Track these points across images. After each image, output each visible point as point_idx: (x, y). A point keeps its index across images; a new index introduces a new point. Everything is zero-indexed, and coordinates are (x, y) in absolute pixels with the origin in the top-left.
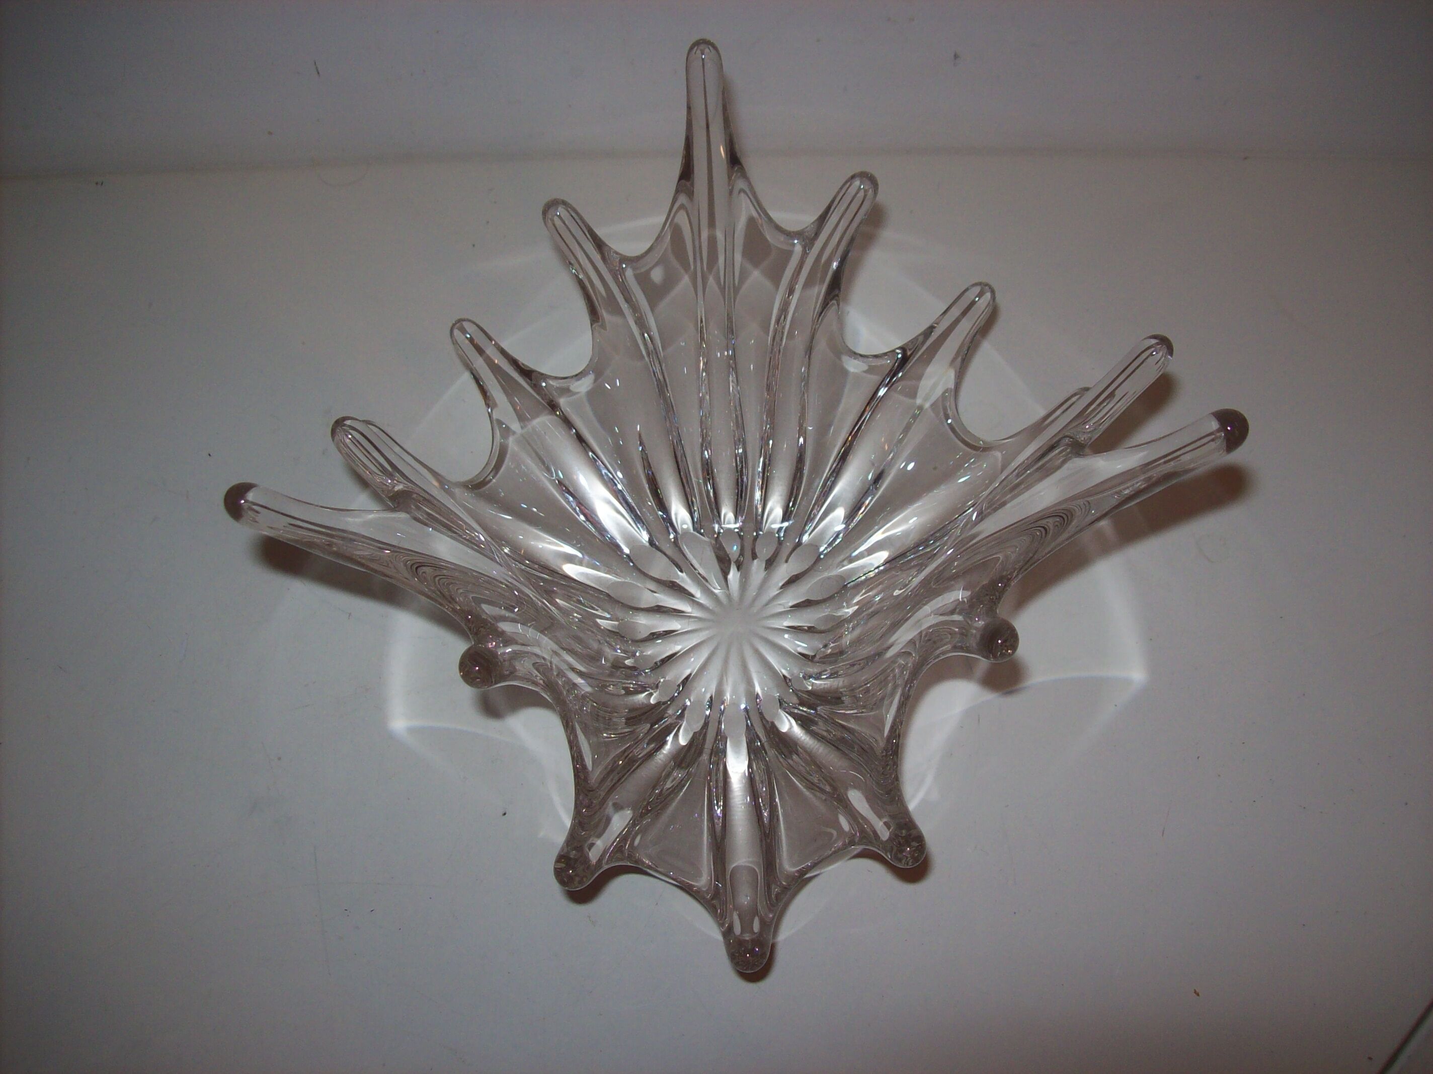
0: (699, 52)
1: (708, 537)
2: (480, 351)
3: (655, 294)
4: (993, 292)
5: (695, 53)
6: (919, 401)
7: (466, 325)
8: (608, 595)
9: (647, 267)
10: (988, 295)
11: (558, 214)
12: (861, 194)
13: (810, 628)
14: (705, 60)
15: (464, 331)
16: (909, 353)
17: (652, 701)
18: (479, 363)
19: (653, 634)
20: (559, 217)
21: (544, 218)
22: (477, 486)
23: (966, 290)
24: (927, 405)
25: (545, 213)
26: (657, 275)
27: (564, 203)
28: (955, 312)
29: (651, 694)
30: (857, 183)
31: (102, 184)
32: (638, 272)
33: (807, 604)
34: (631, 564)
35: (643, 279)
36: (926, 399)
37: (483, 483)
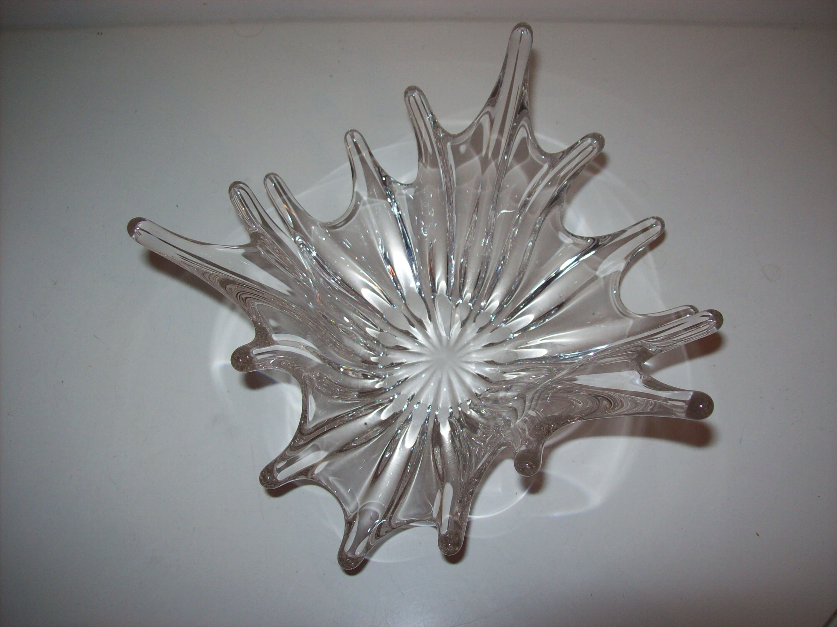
0: (520, 31)
1: (453, 303)
2: (359, 152)
3: (460, 159)
4: (663, 226)
5: (517, 31)
6: (597, 273)
7: (355, 134)
8: (382, 315)
9: (460, 143)
10: (659, 227)
11: (414, 95)
12: (590, 149)
13: (486, 377)
14: (523, 36)
15: (353, 137)
16: (600, 243)
17: (377, 386)
18: (356, 159)
19: (397, 346)
20: (414, 97)
21: (405, 97)
22: (332, 227)
23: (647, 219)
24: (602, 276)
25: (406, 93)
26: (463, 149)
27: (419, 90)
28: (638, 228)
29: (378, 382)
30: (589, 141)
31: (101, 34)
32: (454, 144)
33: (491, 363)
34: (404, 302)
35: (455, 150)
36: (602, 272)
37: (335, 227)
